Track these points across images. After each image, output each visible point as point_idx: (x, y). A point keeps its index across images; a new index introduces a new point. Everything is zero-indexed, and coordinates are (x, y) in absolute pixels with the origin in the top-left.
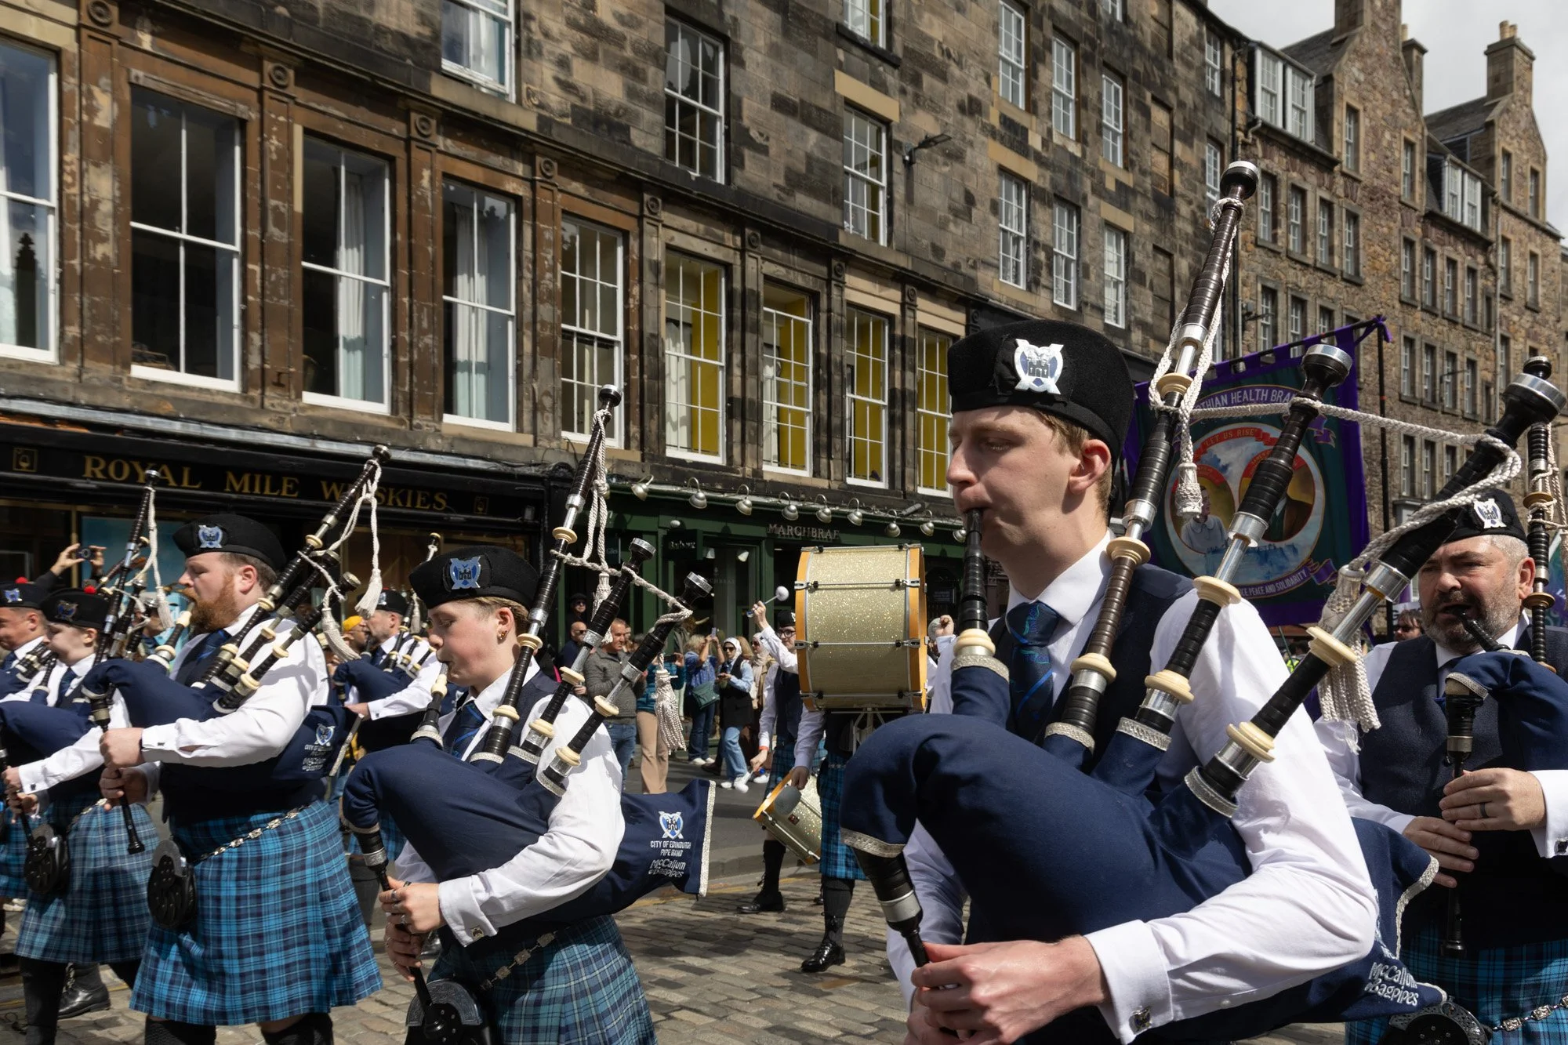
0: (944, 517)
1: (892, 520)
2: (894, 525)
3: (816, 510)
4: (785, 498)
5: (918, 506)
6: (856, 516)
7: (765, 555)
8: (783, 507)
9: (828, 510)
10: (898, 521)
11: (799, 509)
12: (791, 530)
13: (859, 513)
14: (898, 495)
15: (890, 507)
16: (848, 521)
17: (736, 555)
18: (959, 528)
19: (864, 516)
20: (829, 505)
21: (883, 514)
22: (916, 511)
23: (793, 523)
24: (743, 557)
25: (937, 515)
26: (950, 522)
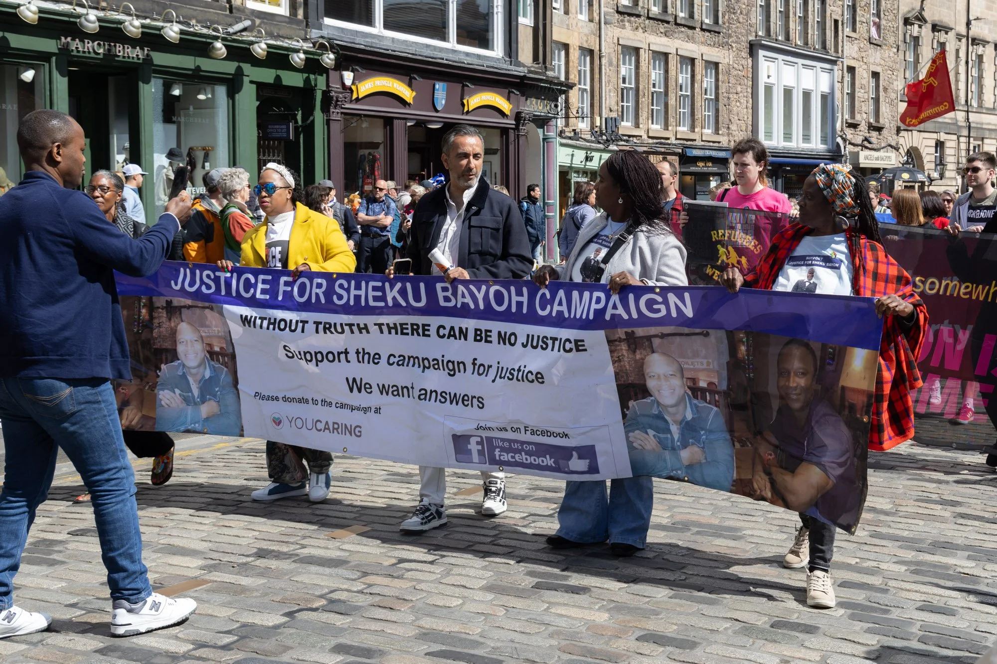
0: (278, 37)
1: (216, 38)
2: (218, 45)
3: (121, 22)
4: (83, 6)
5: (247, 23)
6: (172, 32)
7: (56, 74)
8: (79, 16)
9: (137, 23)
10: (224, 39)
11: (100, 20)
12: (89, 45)
13: (177, 27)
14: (223, 9)
15: (213, 22)
16: (162, 37)
17: (18, 73)
18: (297, 51)
19: (182, 32)
20: (138, 17)
21: (205, 31)
22: (245, 30)
23: (93, 37)
24: (28, 75)
25: (271, 35)
26: (285, 43)
